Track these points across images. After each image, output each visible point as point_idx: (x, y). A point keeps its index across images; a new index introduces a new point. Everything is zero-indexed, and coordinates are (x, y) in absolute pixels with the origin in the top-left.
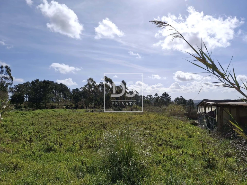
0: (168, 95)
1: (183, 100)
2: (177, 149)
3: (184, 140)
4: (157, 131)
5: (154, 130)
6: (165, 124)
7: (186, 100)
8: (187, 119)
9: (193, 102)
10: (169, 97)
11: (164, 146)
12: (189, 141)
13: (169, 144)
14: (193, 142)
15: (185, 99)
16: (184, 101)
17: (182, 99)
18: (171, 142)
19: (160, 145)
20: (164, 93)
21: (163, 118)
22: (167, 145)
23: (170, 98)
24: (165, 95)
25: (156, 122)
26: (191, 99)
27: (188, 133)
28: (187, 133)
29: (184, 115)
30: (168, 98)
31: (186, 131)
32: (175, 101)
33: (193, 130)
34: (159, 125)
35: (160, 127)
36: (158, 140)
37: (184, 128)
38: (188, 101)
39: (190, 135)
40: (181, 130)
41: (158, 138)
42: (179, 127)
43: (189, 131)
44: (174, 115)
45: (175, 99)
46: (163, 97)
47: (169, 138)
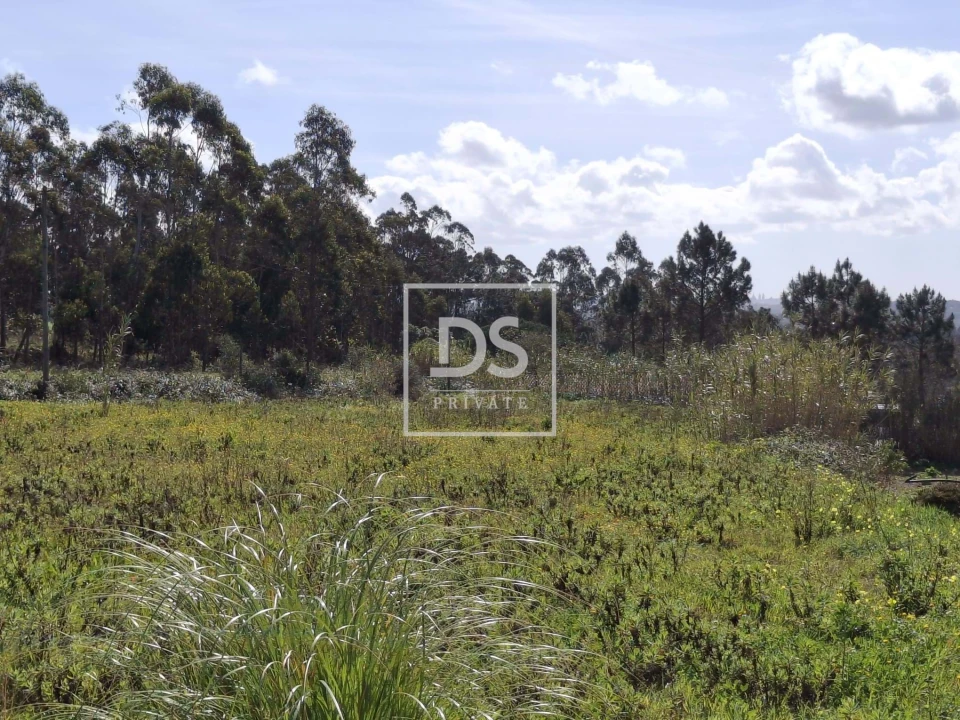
0: (727, 251)
1: (857, 293)
2: (804, 710)
3: (863, 631)
4: (627, 558)
5: (597, 549)
6: (701, 503)
7: (884, 300)
8: (891, 458)
9: (946, 316)
10: (736, 265)
11: (683, 685)
12: (907, 639)
13: (729, 662)
14: (942, 653)
15: (878, 288)
16: (870, 302)
17: (851, 290)
18: (746, 652)
19: (653, 677)
20: (694, 235)
21: (685, 449)
22: (715, 675)
23: (748, 280)
24: (706, 246)
25: (623, 482)
26: (926, 292)
27: (897, 577)
28: (893, 573)
29: (863, 427)
30: (731, 275)
31: (878, 560)
32: (791, 304)
33: (943, 553)
34: (646, 510)
35: (650, 525)
36: (635, 634)
37: (859, 537)
38: (900, 303)
39: (917, 595)
40: (840, 554)
41: (632, 617)
42: (816, 526)
43: (902, 554)
44: (774, 429)
45: (793, 285)
46: (686, 273)
47: (735, 620)
